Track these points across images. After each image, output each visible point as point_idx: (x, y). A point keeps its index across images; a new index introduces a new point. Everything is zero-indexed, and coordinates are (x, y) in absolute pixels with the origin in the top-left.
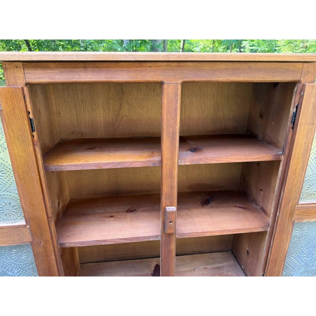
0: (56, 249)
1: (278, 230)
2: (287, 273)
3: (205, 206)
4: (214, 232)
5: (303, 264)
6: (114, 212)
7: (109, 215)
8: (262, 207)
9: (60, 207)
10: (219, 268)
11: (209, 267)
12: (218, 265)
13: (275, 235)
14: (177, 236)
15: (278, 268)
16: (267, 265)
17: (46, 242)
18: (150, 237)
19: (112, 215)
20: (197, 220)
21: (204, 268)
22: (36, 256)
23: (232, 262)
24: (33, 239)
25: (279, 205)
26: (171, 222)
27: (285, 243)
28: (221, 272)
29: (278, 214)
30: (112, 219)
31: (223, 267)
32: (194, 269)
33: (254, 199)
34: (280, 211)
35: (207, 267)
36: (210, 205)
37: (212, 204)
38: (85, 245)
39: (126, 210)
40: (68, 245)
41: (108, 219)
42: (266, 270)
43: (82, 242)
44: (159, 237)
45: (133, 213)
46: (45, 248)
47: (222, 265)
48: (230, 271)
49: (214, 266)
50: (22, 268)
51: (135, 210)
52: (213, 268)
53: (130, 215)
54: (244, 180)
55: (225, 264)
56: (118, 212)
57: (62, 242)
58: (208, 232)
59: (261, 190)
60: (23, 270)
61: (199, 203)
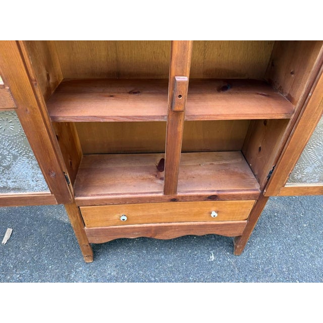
0: (48, 122)
1: (304, 115)
2: (300, 166)
3: (222, 92)
4: (229, 115)
5: (320, 158)
6: (115, 92)
7: (108, 94)
8: (289, 94)
9: (51, 81)
10: (225, 165)
11: (215, 163)
12: (225, 162)
13: (299, 121)
14: (186, 118)
15: (293, 159)
16: (281, 157)
17: (33, 109)
18: (154, 117)
19: (112, 95)
20: (210, 103)
21: (210, 164)
22: (24, 126)
23: (240, 160)
24: (17, 105)
25: (315, 84)
26: (180, 96)
27: (308, 132)
28: (228, 168)
29: (310, 94)
30: (112, 98)
31: (230, 164)
32: (200, 165)
33: (281, 87)
34: (313, 91)
35: (213, 163)
36: (227, 91)
37: (230, 90)
38: (81, 121)
39: (128, 91)
40: (61, 119)
41: (107, 98)
42: (279, 161)
43: (77, 117)
44: (166, 117)
45: (137, 94)
46: (33, 118)
47: (229, 162)
48: (236, 168)
49: (221, 163)
50: (12, 141)
51: (139, 92)
52: (219, 165)
53: (132, 96)
54: (273, 65)
55: (233, 161)
56: (118, 93)
57: (53, 116)
58: (222, 115)
59: (292, 73)
60: (15, 143)
61: (216, 89)
